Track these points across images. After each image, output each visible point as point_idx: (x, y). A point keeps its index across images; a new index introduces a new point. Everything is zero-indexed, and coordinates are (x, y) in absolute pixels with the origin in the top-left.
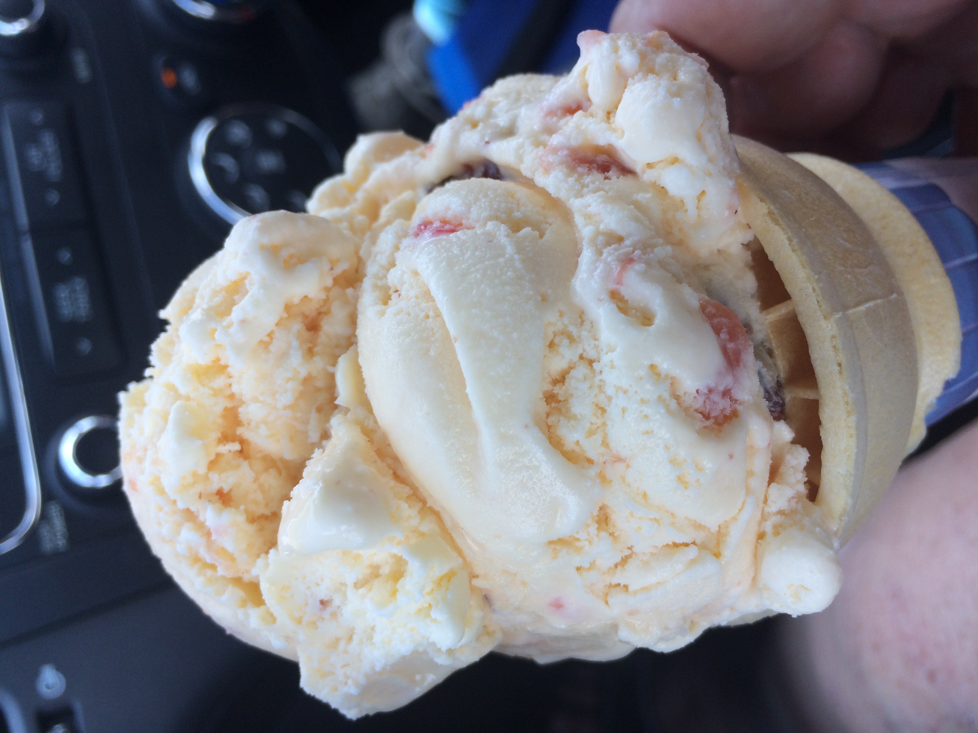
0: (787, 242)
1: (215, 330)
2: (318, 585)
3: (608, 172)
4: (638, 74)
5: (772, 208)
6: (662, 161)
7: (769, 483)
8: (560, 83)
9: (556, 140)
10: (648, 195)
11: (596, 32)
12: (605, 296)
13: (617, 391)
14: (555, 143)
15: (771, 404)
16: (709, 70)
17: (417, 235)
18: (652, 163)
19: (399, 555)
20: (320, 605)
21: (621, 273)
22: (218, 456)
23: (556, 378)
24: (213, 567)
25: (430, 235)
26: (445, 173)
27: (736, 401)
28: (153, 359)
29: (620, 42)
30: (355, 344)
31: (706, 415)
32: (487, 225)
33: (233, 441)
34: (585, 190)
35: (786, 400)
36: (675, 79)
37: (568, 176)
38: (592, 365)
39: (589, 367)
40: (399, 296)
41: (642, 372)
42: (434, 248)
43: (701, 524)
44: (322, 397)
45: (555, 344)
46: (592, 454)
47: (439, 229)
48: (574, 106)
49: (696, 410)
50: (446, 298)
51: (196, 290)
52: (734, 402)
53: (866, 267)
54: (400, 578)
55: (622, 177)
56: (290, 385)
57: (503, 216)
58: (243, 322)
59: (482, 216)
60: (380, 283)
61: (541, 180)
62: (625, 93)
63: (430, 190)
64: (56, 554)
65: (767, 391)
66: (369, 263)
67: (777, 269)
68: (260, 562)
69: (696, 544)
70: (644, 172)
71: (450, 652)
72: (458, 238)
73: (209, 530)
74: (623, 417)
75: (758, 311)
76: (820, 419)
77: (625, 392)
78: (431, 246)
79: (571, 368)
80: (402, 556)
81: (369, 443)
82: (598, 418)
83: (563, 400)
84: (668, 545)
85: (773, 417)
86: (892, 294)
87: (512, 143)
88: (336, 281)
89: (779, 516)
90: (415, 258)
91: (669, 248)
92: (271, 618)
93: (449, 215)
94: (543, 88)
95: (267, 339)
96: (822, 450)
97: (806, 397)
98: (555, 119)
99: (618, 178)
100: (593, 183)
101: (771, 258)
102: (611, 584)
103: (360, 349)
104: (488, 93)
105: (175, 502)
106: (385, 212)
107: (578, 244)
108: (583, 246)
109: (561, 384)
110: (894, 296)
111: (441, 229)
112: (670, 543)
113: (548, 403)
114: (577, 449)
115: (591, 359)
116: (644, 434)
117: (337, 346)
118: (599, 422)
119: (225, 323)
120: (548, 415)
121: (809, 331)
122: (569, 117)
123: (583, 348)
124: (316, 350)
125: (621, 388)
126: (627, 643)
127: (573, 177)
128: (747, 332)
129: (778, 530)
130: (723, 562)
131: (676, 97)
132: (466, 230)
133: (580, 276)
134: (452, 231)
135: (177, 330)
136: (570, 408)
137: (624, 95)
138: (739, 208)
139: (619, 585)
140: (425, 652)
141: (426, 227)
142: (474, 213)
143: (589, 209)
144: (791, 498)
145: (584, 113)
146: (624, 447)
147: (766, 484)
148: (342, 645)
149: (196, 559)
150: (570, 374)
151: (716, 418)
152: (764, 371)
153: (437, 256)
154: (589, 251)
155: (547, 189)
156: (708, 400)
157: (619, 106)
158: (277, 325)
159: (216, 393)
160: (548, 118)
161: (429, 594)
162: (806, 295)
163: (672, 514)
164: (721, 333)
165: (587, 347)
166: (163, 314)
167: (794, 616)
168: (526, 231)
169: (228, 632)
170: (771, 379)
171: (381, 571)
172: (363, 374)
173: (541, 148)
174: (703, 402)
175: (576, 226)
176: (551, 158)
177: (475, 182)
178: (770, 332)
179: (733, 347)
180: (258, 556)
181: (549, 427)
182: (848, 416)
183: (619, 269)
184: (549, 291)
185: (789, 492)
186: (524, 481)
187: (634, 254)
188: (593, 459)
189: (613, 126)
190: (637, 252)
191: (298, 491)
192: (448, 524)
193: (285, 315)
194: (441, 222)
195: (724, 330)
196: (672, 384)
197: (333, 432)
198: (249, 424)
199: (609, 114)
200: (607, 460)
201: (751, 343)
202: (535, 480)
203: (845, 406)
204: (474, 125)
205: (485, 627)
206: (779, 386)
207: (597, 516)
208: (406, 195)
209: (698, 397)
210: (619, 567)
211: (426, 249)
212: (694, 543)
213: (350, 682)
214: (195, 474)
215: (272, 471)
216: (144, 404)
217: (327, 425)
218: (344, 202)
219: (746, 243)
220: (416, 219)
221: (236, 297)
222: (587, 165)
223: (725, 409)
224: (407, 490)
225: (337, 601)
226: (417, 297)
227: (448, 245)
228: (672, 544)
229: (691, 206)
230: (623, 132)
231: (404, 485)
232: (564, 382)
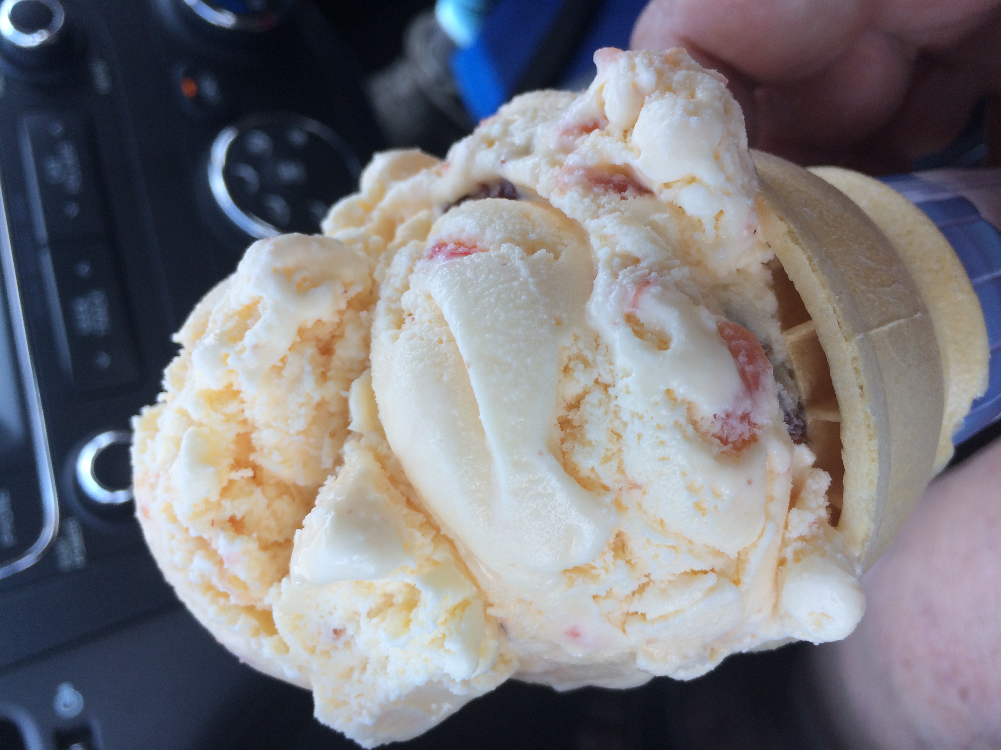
0: (807, 262)
1: (227, 355)
2: (331, 613)
3: (625, 191)
4: (656, 93)
5: (792, 226)
6: (679, 181)
7: (790, 508)
8: (576, 101)
9: (572, 159)
10: (665, 216)
11: (613, 49)
12: (620, 320)
13: (633, 416)
14: (570, 163)
15: (792, 427)
16: (729, 86)
17: (431, 257)
18: (669, 183)
19: (413, 584)
20: (334, 635)
21: (636, 296)
22: (231, 482)
23: (571, 403)
24: (226, 595)
25: (444, 258)
26: (462, 192)
27: (755, 425)
28: (166, 383)
29: (637, 60)
30: (368, 368)
31: (725, 440)
32: (502, 248)
33: (246, 467)
34: (601, 211)
35: (807, 422)
36: (693, 97)
37: (584, 196)
38: (608, 390)
39: (605, 392)
40: (413, 320)
41: (658, 398)
42: (447, 271)
43: (719, 551)
44: (335, 423)
45: (570, 369)
46: (607, 481)
47: (453, 252)
48: (591, 125)
49: (714, 436)
50: (459, 323)
51: (209, 314)
52: (753, 426)
53: (889, 286)
54: (413, 608)
55: (638, 197)
56: (303, 411)
57: (518, 238)
58: (256, 347)
59: (496, 238)
60: (393, 306)
61: (557, 201)
62: (642, 112)
63: (446, 210)
64: (74, 572)
65: (787, 414)
66: (383, 286)
67: (797, 289)
68: (273, 591)
69: (715, 571)
70: (661, 192)
71: (466, 683)
72: (472, 261)
73: (222, 558)
74: (639, 443)
75: (779, 331)
76: (841, 443)
77: (641, 418)
78: (445, 269)
79: (586, 393)
80: (415, 585)
81: (382, 470)
82: (613, 444)
83: (578, 425)
84: (686, 573)
85: (793, 441)
86: (916, 313)
87: (528, 163)
88: (350, 304)
89: (800, 542)
90: (428, 281)
91: (686, 270)
92: (284, 648)
93: (463, 237)
94: (560, 105)
95: (279, 364)
96: (844, 474)
97: (828, 419)
98: (571, 138)
99: (635, 198)
100: (609, 203)
101: (791, 278)
102: (628, 612)
103: (373, 374)
104: (506, 110)
105: (187, 530)
106: (401, 232)
107: (594, 266)
108: (598, 268)
109: (576, 409)
110: (919, 315)
111: (454, 252)
112: (689, 570)
113: (562, 429)
114: (592, 476)
115: (606, 383)
116: (660, 460)
117: (351, 370)
118: (615, 448)
119: (237, 349)
120: (563, 441)
121: (830, 353)
122: (585, 136)
123: (599, 372)
124: (329, 374)
125: (637, 413)
126: (646, 672)
127: (589, 197)
128: (766, 354)
129: (798, 556)
130: (742, 590)
131: (693, 116)
132: (481, 252)
133: (595, 299)
134: (466, 254)
135: (190, 354)
136: (585, 434)
137: (640, 114)
138: (758, 227)
139: (636, 613)
140: (440, 682)
141: (440, 249)
142: (489, 234)
143: (605, 230)
144: (812, 523)
145: (600, 131)
146: (640, 473)
147: (788, 510)
148: (356, 675)
149: (209, 588)
150: (586, 399)
151: (734, 443)
152: (784, 393)
153: (451, 279)
154: (604, 273)
155: (563, 210)
156: (725, 425)
157: (636, 124)
158: (290, 349)
159: (229, 418)
160: (564, 137)
161: (443, 624)
162: (827, 316)
163: (690, 542)
164: (740, 355)
165: (602, 372)
166: (177, 338)
167: (816, 643)
168: (541, 253)
169: (242, 661)
170: (792, 401)
171: (394, 601)
172: (376, 399)
173: (557, 167)
174: (721, 427)
175: (592, 248)
176: (566, 179)
177: (489, 202)
178: (790, 353)
179: (752, 370)
180: (271, 584)
181: (564, 454)
182: (870, 440)
183: (635, 291)
184: (564, 315)
185: (810, 518)
186: (538, 509)
187: (650, 276)
188: (608, 486)
189: (630, 145)
190: (653, 274)
191: (310, 520)
192: (462, 552)
193: (298, 339)
194: (455, 244)
195: (743, 353)
196: (689, 409)
197: (346, 459)
198: (262, 450)
199: (626, 133)
200: (622, 487)
201: (770, 365)
202: (549, 508)
203: (866, 429)
204: (490, 143)
205: (501, 655)
206: (801, 408)
207: (614, 543)
208: (422, 214)
209: (716, 422)
210: (636, 595)
211: (440, 272)
212: (713, 570)
213: (364, 712)
214: (207, 501)
215: (286, 498)
216: (157, 430)
217: (340, 451)
218: (360, 222)
219: (766, 262)
220: (432, 240)
221: (249, 322)
222: (603, 185)
223: (743, 433)
224: (420, 518)
225: (350, 631)
226: (430, 322)
227: (461, 269)
228: (690, 571)
229: (709, 226)
230: (640, 152)
231: (418, 512)
232: (579, 407)
